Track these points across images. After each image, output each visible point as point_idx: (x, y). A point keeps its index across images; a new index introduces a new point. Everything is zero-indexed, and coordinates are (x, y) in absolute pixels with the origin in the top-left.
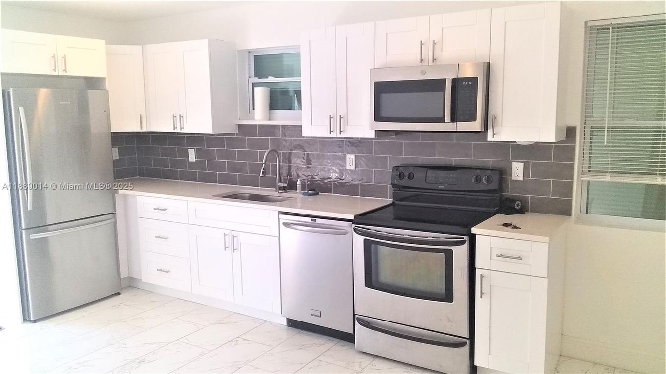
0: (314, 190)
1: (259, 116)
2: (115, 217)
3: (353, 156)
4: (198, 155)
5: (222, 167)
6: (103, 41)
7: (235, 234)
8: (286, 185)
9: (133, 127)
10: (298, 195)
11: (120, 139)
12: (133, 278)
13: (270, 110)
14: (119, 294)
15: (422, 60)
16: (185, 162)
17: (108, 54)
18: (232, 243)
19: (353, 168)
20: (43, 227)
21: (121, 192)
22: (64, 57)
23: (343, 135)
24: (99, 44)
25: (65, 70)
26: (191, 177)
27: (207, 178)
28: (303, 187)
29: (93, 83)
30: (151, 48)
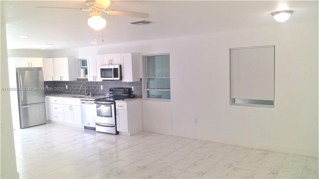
0: (93, 95)
1: (82, 76)
2: (45, 103)
3: (102, 86)
4: (68, 87)
5: (73, 90)
6: (42, 58)
7: (72, 106)
8: (87, 94)
9: (51, 80)
10: (90, 96)
11: (46, 83)
12: (50, 120)
13: (85, 74)
14: (46, 124)
15: (109, 64)
16: (65, 89)
17: (43, 61)
18: (71, 108)
19: (102, 89)
20: (26, 105)
21: (46, 97)
22: (31, 63)
23: (96, 81)
24: (41, 59)
25: (32, 66)
26: (66, 93)
27: (70, 93)
28: (91, 94)
29: (40, 69)
30: (55, 59)
